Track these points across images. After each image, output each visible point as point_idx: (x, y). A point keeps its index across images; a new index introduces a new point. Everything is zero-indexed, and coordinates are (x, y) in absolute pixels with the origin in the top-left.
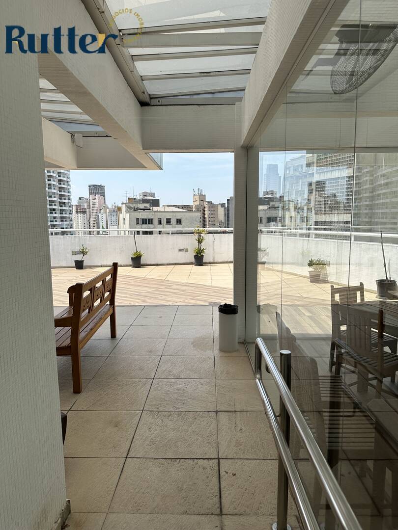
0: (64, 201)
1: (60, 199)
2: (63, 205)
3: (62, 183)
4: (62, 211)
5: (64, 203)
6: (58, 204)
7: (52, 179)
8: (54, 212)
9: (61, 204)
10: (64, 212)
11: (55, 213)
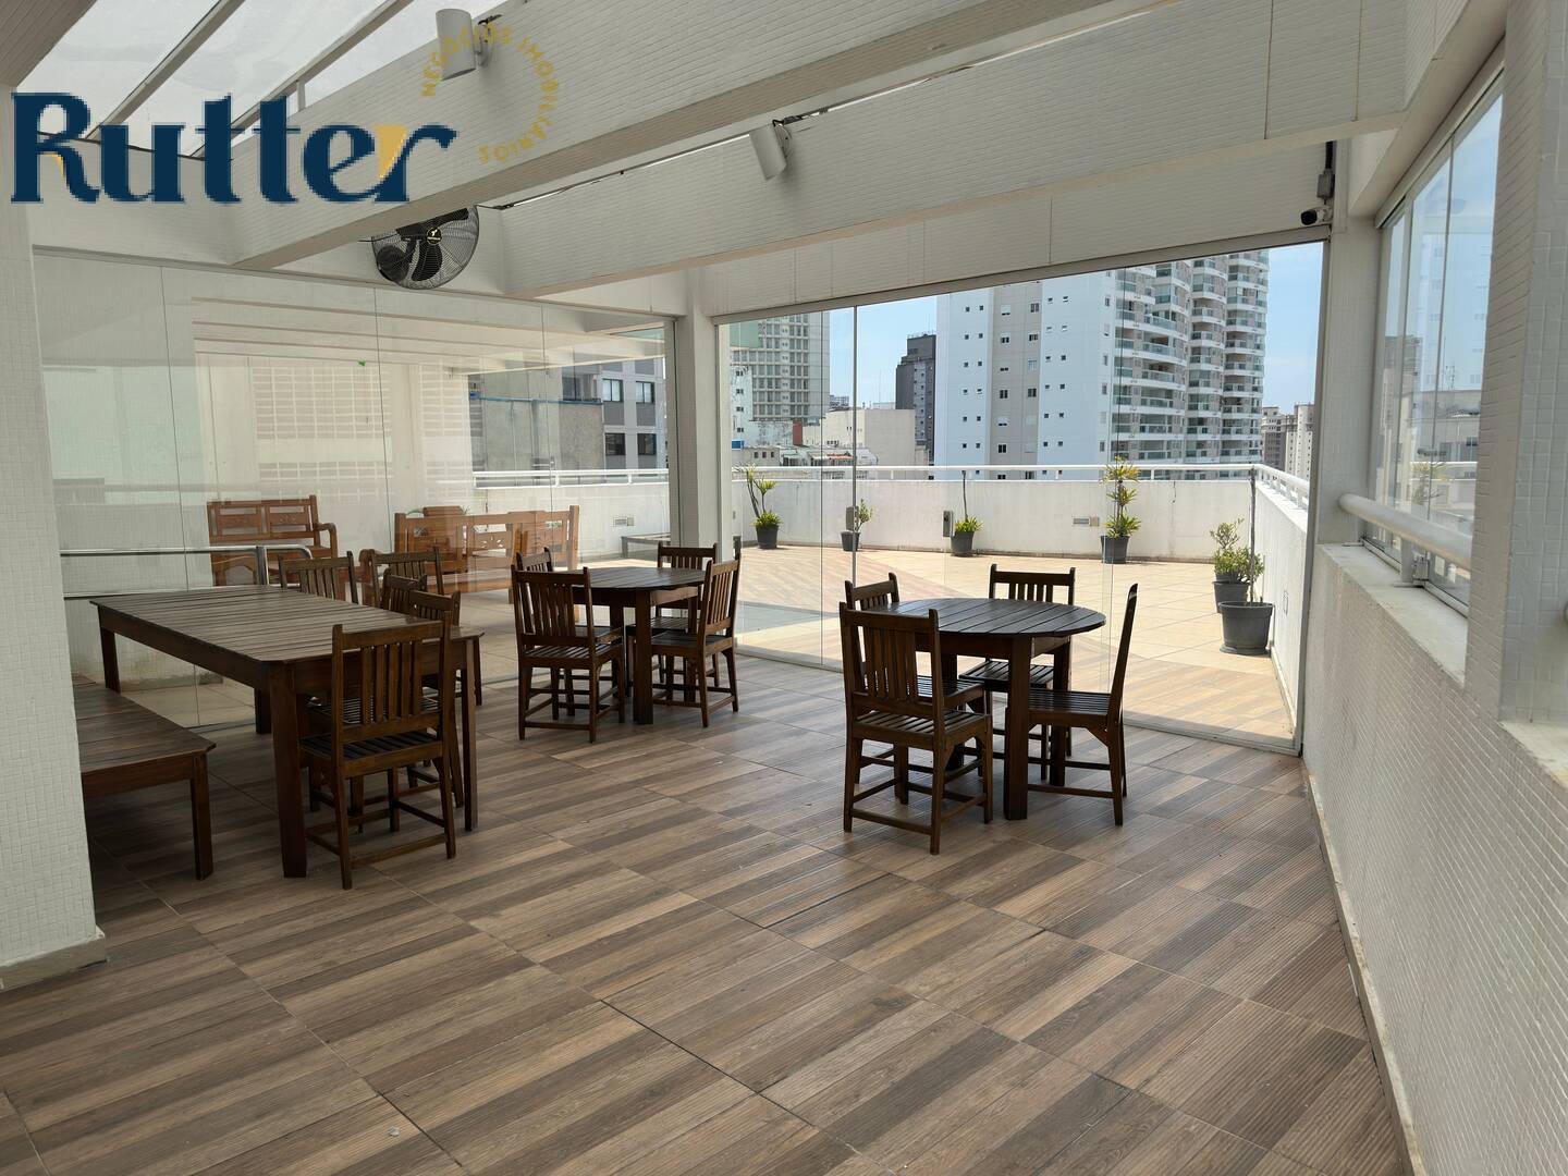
0: (1236, 394)
1: (1228, 389)
2: (1235, 407)
3: (1237, 342)
4: (1227, 426)
5: (1238, 401)
6: (1215, 404)
7: (1204, 333)
8: (1200, 428)
9: (1227, 404)
10: (1234, 429)
11: (1205, 431)
